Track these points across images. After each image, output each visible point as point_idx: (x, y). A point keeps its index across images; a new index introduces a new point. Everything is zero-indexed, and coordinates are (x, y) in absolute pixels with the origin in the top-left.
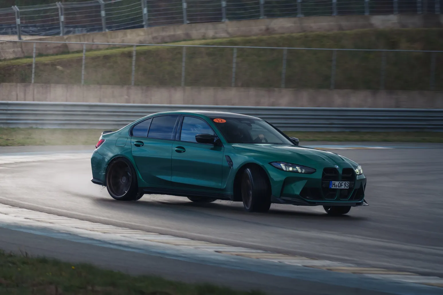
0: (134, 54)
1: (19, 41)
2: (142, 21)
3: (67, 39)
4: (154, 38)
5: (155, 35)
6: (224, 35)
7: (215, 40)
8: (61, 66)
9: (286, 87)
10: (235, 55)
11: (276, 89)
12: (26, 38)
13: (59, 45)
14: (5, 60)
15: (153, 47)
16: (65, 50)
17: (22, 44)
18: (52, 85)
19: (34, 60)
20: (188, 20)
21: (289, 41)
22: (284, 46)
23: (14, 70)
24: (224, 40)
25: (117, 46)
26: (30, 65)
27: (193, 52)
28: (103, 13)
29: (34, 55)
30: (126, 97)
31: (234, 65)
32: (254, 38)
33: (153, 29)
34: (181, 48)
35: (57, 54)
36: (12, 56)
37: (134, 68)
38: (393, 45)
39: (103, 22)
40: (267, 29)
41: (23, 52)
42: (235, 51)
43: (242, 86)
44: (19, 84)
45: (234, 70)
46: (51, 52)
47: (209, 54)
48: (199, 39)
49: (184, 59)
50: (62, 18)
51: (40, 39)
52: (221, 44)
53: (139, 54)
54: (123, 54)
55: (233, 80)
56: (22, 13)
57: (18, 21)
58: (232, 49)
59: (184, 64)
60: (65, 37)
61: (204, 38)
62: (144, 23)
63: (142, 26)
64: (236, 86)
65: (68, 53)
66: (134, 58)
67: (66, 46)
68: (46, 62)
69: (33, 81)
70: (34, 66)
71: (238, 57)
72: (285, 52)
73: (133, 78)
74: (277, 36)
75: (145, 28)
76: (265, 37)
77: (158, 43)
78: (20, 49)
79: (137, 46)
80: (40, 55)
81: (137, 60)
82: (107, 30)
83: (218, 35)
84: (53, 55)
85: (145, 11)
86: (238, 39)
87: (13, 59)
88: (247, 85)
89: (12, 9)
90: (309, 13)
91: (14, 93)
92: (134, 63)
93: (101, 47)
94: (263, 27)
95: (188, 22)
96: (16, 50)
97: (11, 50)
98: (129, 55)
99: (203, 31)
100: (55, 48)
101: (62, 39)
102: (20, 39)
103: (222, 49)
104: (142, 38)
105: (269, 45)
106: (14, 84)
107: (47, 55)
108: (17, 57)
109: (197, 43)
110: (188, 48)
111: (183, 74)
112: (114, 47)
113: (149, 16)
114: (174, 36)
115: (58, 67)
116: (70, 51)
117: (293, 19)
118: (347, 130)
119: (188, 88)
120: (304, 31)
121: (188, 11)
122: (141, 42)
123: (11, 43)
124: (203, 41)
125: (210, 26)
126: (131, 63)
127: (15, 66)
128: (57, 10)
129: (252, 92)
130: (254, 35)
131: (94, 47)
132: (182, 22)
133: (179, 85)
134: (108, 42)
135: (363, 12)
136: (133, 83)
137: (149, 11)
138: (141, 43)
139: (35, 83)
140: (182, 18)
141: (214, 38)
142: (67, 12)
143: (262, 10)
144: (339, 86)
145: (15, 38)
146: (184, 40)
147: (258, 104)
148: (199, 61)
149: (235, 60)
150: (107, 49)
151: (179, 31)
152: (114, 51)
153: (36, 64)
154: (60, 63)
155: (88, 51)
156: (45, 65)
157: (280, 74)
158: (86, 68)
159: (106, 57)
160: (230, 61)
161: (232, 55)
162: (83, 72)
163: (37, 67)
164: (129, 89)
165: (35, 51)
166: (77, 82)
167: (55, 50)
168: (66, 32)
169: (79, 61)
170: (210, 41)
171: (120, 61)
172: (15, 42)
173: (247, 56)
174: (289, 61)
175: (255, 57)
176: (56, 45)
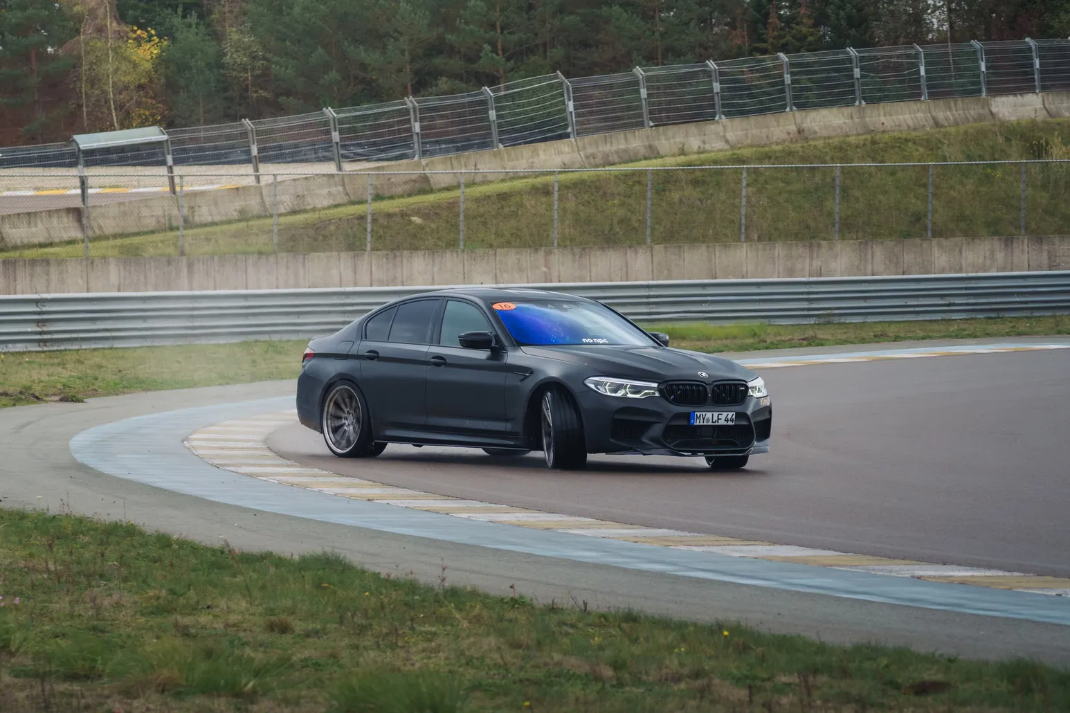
0: (556, 187)
1: (337, 173)
2: (566, 127)
3: (427, 165)
4: (589, 157)
5: (590, 151)
6: (719, 145)
7: (703, 156)
8: (419, 217)
9: (843, 238)
10: (744, 183)
11: (824, 243)
12: (348, 167)
13: (413, 177)
14: (314, 210)
15: (588, 174)
16: (423, 186)
17: (343, 180)
19: (369, 208)
20: (651, 119)
21: (842, 150)
22: (833, 160)
23: (332, 228)
25: (522, 174)
26: (362, 218)
27: (666, 180)
28: (492, 114)
29: (369, 198)
30: (544, 269)
31: (744, 202)
32: (779, 148)
33: (587, 139)
34: (642, 173)
35: (409, 195)
36: (326, 203)
37: (556, 214)
38: (1037, 149)
39: (494, 130)
40: (800, 131)
41: (347, 194)
42: (744, 175)
43: (760, 239)
44: (343, 255)
45: (743, 211)
46: (399, 190)
47: (696, 183)
48: (673, 155)
49: (649, 194)
50: (417, 127)
51: (378, 169)
52: (715, 162)
53: (564, 187)
54: (535, 190)
55: (743, 230)
56: (341, 122)
57: (336, 136)
58: (739, 171)
59: (648, 203)
60: (424, 162)
61: (682, 152)
62: (569, 130)
63: (567, 136)
64: (748, 239)
65: (431, 191)
66: (556, 196)
67: (425, 179)
68: (391, 211)
69: (369, 248)
70: (369, 219)
71: (748, 185)
72: (838, 173)
73: (555, 235)
74: (820, 143)
75: (572, 139)
76: (797, 147)
77: (597, 166)
78: (341, 189)
79: (560, 172)
80: (378, 197)
81: (561, 199)
82: (501, 146)
83: (708, 147)
84: (402, 196)
85: (571, 106)
86: (746, 152)
87: (329, 208)
88: (768, 237)
89: (323, 114)
90: (875, 97)
91: (334, 272)
92: (556, 205)
93: (490, 177)
94: (793, 128)
95: (652, 124)
96: (334, 190)
97: (325, 191)
98: (546, 191)
99: (679, 139)
100: (406, 183)
101: (418, 165)
102: (340, 169)
103: (720, 173)
104: (567, 158)
105: (804, 159)
106: (335, 254)
107: (391, 198)
108: (337, 203)
109: (670, 162)
111: (649, 223)
112: (516, 177)
113: (578, 115)
114: (625, 151)
115: (414, 219)
116: (434, 187)
117: (847, 111)
118: (981, 316)
119: (659, 248)
120: (870, 132)
121: (650, 104)
122: (565, 165)
123: (324, 178)
124: (682, 159)
125: (692, 128)
126: (550, 205)
127: (333, 221)
128: (407, 112)
129: (779, 250)
130: (777, 144)
131: (479, 178)
132: (641, 125)
133: (641, 242)
134: (505, 169)
136: (556, 242)
137: (576, 108)
138: (566, 168)
139: (373, 249)
140: (641, 115)
141: (701, 152)
142: (426, 113)
143: (788, 94)
144: (939, 233)
145: (330, 168)
146: (646, 158)
147: (791, 272)
148: (676, 196)
149: (744, 192)
150: (503, 181)
151: (635, 141)
152: (518, 184)
153: (373, 215)
154: (417, 212)
155: (468, 185)
156: (389, 216)
157: (830, 214)
158: (466, 217)
159: (503, 197)
160: (735, 194)
161: (739, 182)
162: (462, 226)
163: (374, 220)
164: (549, 253)
165: (371, 191)
166: (452, 245)
167: (407, 187)
168: (424, 153)
169: (452, 206)
170: (694, 157)
171: (529, 202)
172: (332, 176)
173: (766, 182)
174: (845, 190)
175: (781, 185)
176: (408, 178)
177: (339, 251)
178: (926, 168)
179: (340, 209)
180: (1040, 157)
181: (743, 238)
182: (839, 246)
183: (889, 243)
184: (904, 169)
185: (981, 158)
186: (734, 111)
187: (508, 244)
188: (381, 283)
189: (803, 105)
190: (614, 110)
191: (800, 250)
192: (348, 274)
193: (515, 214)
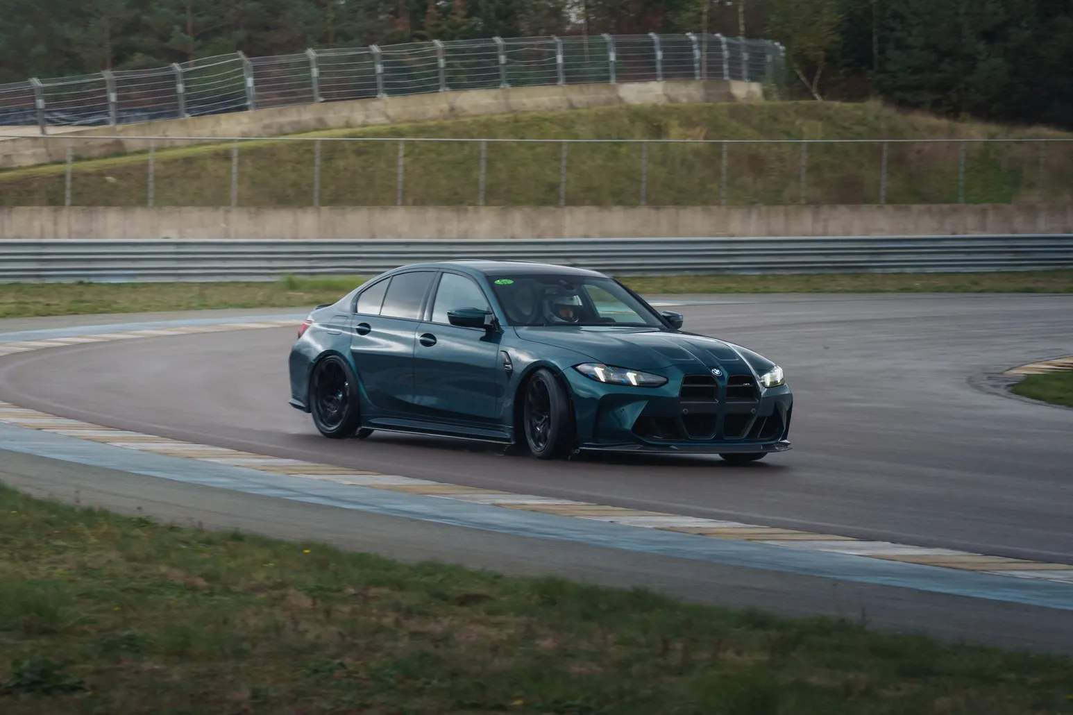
0: (235, 154)
1: (41, 136)
2: (245, 100)
3: (121, 131)
4: (266, 127)
5: (266, 122)
6: (382, 120)
7: (366, 129)
8: (113, 177)
9: (487, 204)
10: (401, 154)
11: (470, 208)
12: (52, 131)
13: (109, 141)
14: (20, 168)
15: (266, 141)
16: (118, 149)
17: (46, 141)
18: (101, 208)
19: (68, 168)
20: (322, 95)
21: (487, 127)
22: (480, 136)
23: (36, 184)
24: (381, 128)
25: (204, 141)
26: (62, 176)
27: (332, 150)
28: (180, 88)
29: (69, 159)
30: (223, 225)
31: (400, 170)
32: (432, 123)
33: (265, 112)
34: (312, 143)
35: (105, 157)
36: (31, 162)
37: (235, 177)
38: (658, 130)
39: (182, 102)
40: (452, 109)
41: (50, 155)
42: (401, 147)
43: (415, 203)
44: (44, 209)
45: (400, 178)
46: (96, 153)
47: (359, 153)
48: (340, 128)
49: (318, 161)
50: (113, 97)
51: (77, 133)
52: (376, 134)
53: (244, 154)
54: (217, 156)
55: (400, 194)
56: (46, 90)
57: (40, 103)
58: (396, 143)
59: (317, 169)
60: (119, 127)
61: (348, 125)
62: (248, 103)
63: (244, 108)
64: (404, 204)
65: (125, 154)
66: (235, 161)
67: (119, 143)
68: (88, 170)
69: (68, 203)
70: (69, 177)
71: (405, 156)
72: (483, 147)
73: (234, 193)
74: (469, 120)
75: (250, 111)
76: (448, 123)
77: (273, 136)
78: (44, 150)
79: (240, 141)
80: (77, 159)
81: (240, 164)
82: (187, 116)
83: (370, 121)
84: (98, 158)
85: (250, 82)
86: (405, 126)
87: (34, 166)
88: (421, 202)
89: (29, 84)
90: (517, 81)
91: (37, 223)
92: (235, 169)
93: (178, 143)
94: (445, 106)
95: (322, 99)
96: (37, 151)
97: (29, 152)
98: (226, 156)
99: (345, 113)
100: (103, 146)
101: (113, 131)
102: (43, 132)
103: (380, 144)
104: (245, 128)
105: (455, 135)
106: (36, 208)
107: (89, 159)
108: (40, 162)
109: (337, 134)
110: (323, 142)
111: (317, 187)
112: (201, 143)
113: (257, 90)
114: (298, 123)
115: (108, 178)
116: (129, 150)
117: (493, 92)
119: (325, 209)
120: (513, 111)
121: (321, 82)
122: (244, 134)
123: (29, 141)
124: (347, 131)
125: (357, 104)
126: (230, 169)
127: (37, 178)
128: (103, 83)
129: (431, 213)
130: (431, 119)
131: (167, 144)
132: (311, 100)
133: (310, 204)
134: (190, 135)
135: (607, 79)
136: (234, 202)
137: (256, 83)
138: (245, 136)
139: (71, 205)
140: (311, 92)
141: (365, 125)
142: (120, 85)
143: (442, 77)
144: (571, 202)
145: (34, 131)
146: (316, 130)
147: (441, 232)
148: (341, 163)
149: (401, 162)
150: (188, 147)
151: (306, 114)
152: (201, 150)
153: (72, 174)
154: (111, 172)
155: (159, 149)
156: (87, 175)
157: (476, 183)
158: (156, 178)
159: (188, 160)
160: (393, 163)
161: (396, 153)
162: (151, 185)
163: (73, 179)
164: (227, 212)
165: (70, 152)
166: (143, 202)
167: (103, 150)
168: (119, 121)
169: (144, 167)
170: (358, 130)
171: (211, 166)
172: (35, 139)
173: (421, 154)
174: (490, 162)
175: (433, 155)
176: (102, 142)
177: (41, 205)
178: (560, 144)
179: (42, 169)
180: (659, 137)
181: (399, 202)
182: (484, 211)
183: (527, 209)
184: (543, 144)
185: (609, 136)
186: (395, 89)
187: (192, 203)
188: (79, 235)
189: (456, 86)
190: (289, 87)
191: (448, 213)
192: (49, 227)
193: (197, 177)
